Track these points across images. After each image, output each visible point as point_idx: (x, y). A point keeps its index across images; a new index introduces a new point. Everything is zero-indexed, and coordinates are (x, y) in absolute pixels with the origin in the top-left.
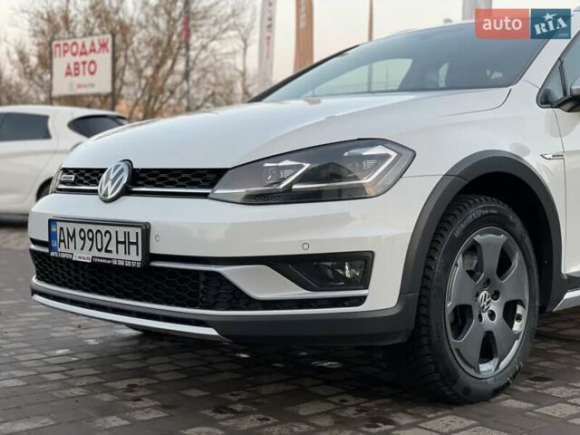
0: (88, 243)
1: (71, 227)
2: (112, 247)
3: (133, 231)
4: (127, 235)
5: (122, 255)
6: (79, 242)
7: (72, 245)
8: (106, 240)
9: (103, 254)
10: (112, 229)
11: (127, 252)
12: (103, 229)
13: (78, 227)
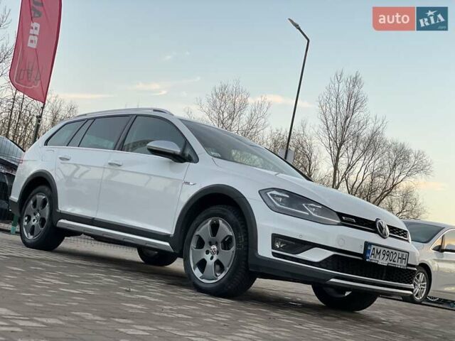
0: (386, 257)
1: (379, 248)
2: (396, 260)
3: (405, 254)
4: (403, 255)
5: (399, 263)
6: (382, 256)
7: (378, 257)
8: (394, 256)
9: (392, 262)
10: (397, 252)
11: (401, 262)
12: (394, 251)
13: (383, 249)
